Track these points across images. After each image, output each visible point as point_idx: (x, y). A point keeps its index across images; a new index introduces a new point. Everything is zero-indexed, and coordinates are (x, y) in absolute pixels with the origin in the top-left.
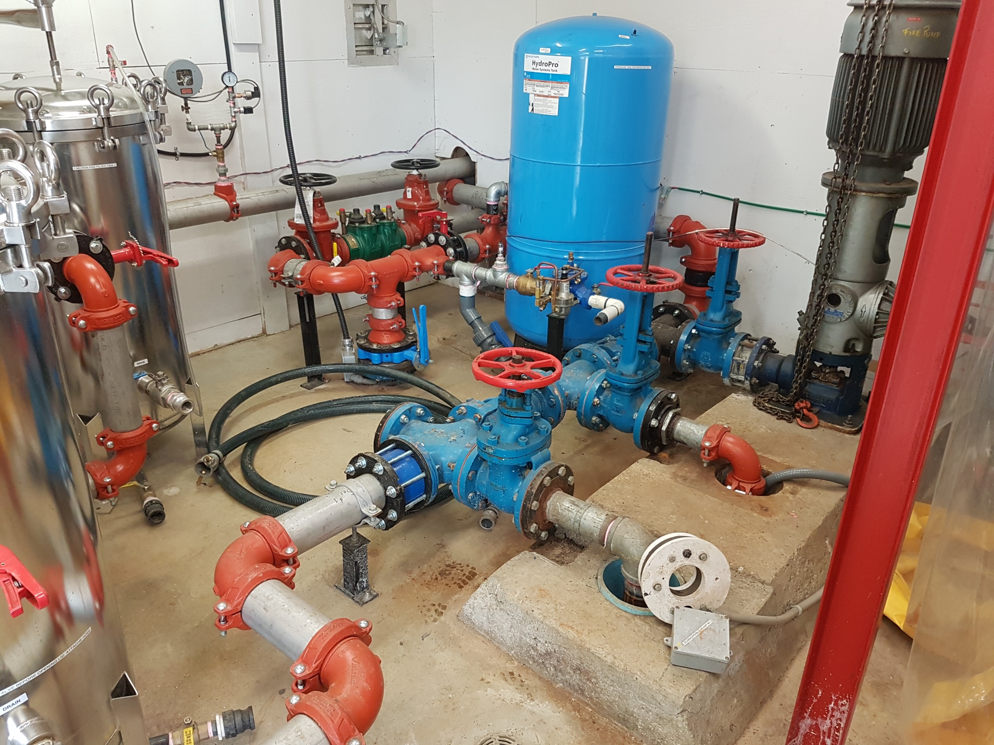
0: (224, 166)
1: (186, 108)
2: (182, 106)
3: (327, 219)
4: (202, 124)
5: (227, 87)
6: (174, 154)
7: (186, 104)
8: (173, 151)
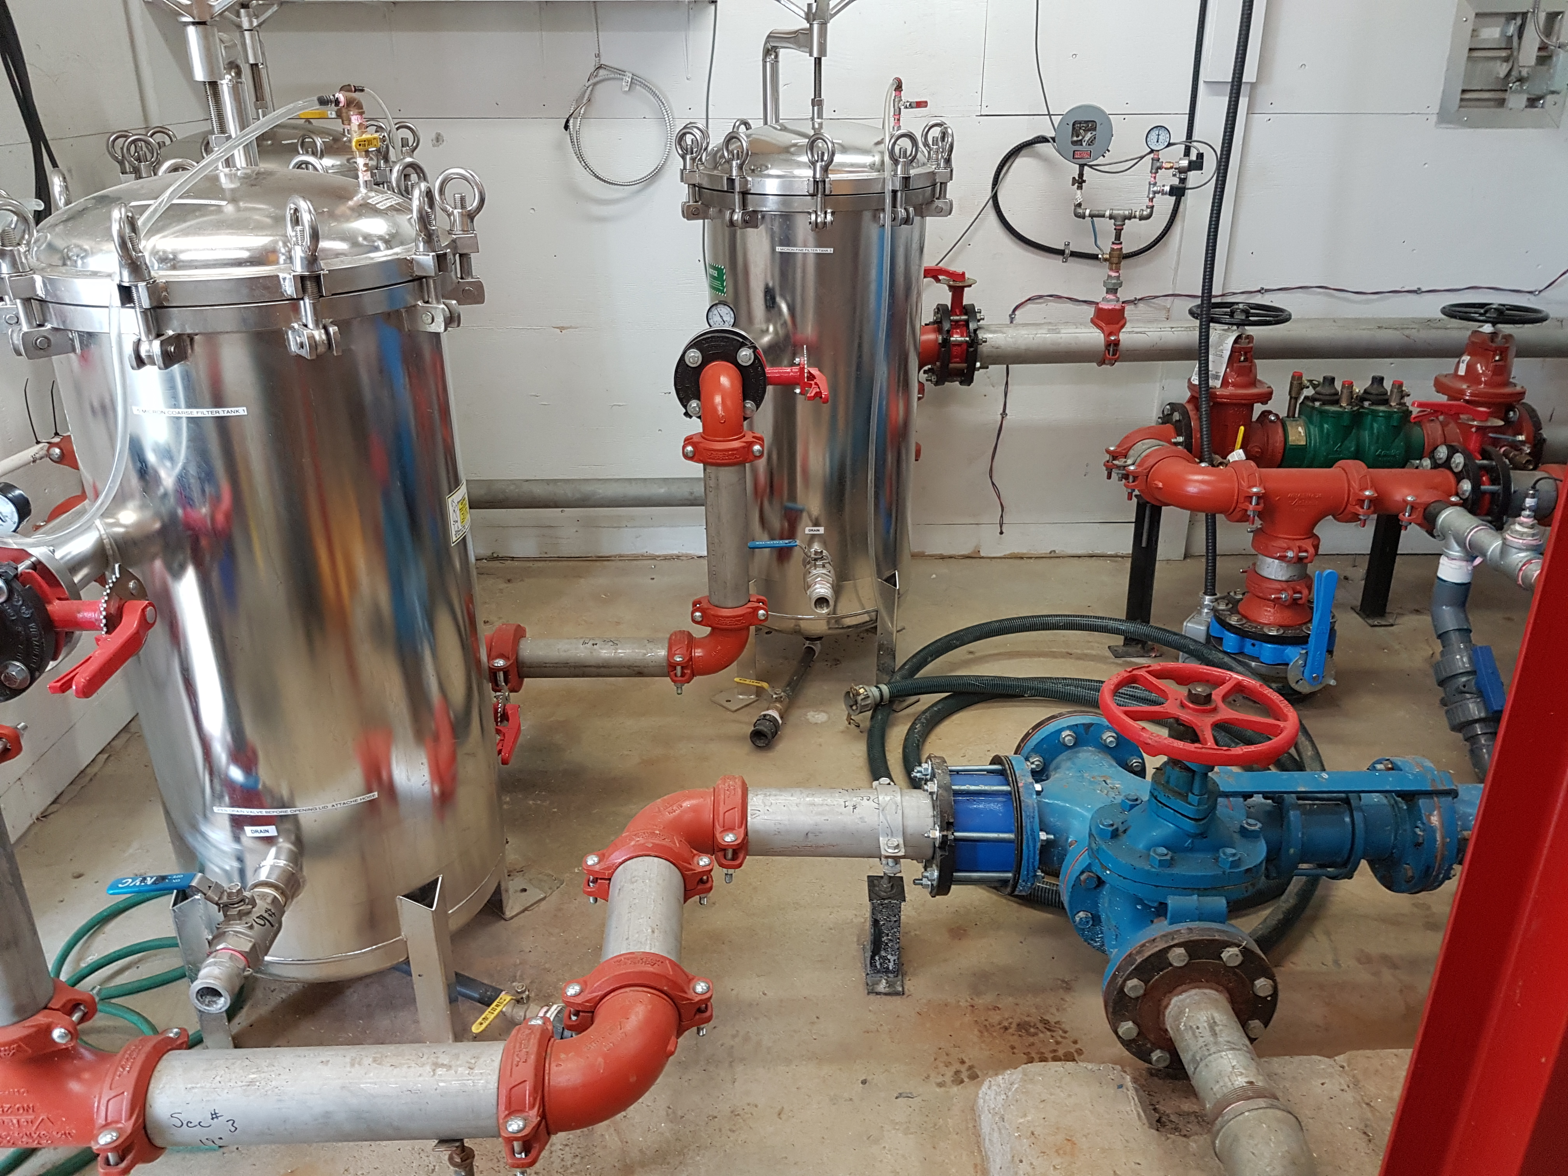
0: (1118, 278)
1: (1079, 182)
2: (1074, 178)
3: (1254, 383)
4: (1098, 208)
5: (1152, 151)
6: (1061, 252)
7: (1081, 175)
8: (1062, 247)
